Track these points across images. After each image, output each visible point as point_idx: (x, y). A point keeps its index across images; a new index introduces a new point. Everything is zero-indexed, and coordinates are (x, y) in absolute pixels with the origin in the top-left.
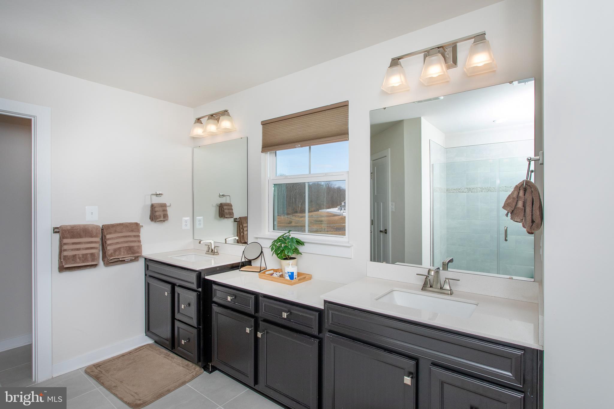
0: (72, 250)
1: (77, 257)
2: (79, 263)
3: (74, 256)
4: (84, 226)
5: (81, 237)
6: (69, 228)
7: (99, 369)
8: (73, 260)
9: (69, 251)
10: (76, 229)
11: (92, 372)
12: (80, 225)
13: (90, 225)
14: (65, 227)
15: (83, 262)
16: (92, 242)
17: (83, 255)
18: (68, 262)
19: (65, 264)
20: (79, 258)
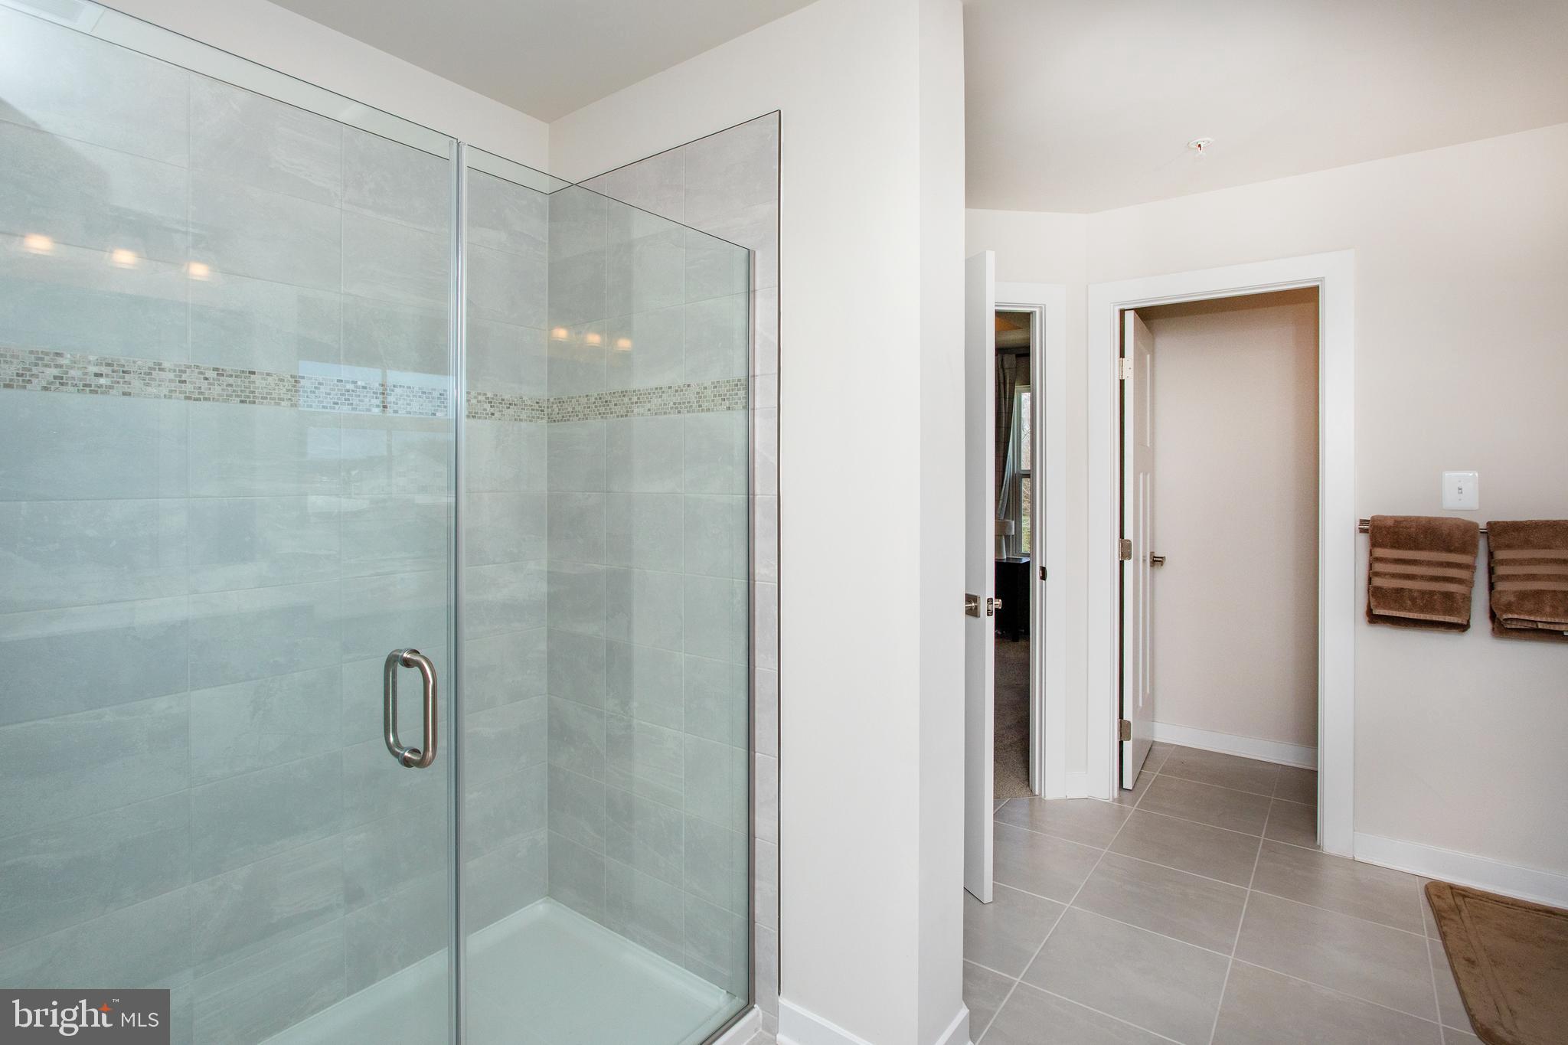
0: (1394, 576)
1: (1406, 594)
2: (1410, 611)
3: (1399, 591)
4: (1430, 520)
5: (1417, 547)
6: (1390, 523)
7: (1459, 901)
8: (1396, 601)
9: (1387, 576)
10: (1406, 528)
11: (1439, 897)
12: (1419, 517)
13: (1447, 519)
14: (1380, 520)
15: (1422, 610)
16: (1449, 565)
17: (1423, 593)
18: (1382, 603)
19: (1376, 607)
20: (1413, 600)
